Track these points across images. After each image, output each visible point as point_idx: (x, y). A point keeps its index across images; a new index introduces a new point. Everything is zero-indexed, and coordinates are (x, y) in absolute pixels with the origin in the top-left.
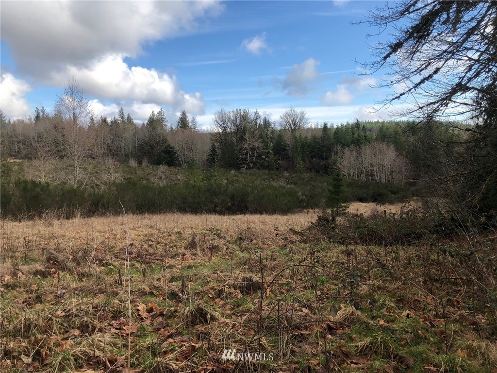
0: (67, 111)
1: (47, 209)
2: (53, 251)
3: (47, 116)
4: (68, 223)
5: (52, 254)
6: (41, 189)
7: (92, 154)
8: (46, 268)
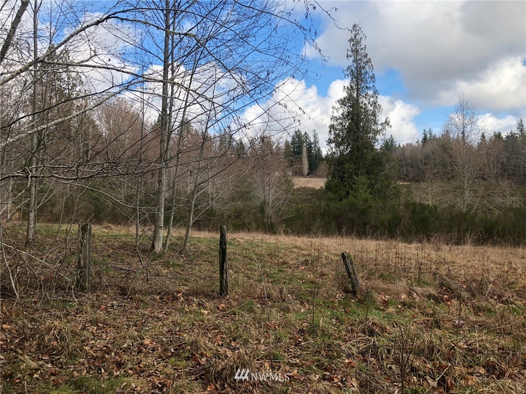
0: (457, 130)
1: (435, 233)
2: (445, 277)
3: (434, 137)
4: (458, 250)
5: (445, 280)
6: (430, 211)
7: (484, 174)
8: (439, 293)
